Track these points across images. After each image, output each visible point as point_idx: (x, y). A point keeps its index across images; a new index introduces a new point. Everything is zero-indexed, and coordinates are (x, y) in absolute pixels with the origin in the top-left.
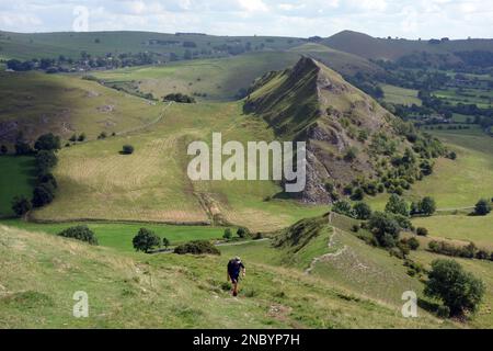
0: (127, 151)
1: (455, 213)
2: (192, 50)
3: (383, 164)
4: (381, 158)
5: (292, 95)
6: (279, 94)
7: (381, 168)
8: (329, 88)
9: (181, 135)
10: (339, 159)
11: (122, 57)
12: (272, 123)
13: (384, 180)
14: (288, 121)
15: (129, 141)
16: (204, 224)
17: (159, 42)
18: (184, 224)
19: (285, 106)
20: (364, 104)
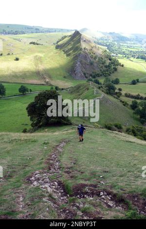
0: (17, 59)
1: (125, 84)
2: (38, 31)
3: (102, 67)
4: (101, 65)
5: (72, 43)
6: (68, 43)
7: (101, 69)
8: (84, 41)
9: (35, 55)
10: (88, 65)
11: (16, 32)
12: (65, 52)
13: (102, 72)
14: (71, 52)
15: (18, 56)
16: (43, 85)
17: (28, 28)
18: (36, 84)
19: (70, 47)
20: (96, 47)
